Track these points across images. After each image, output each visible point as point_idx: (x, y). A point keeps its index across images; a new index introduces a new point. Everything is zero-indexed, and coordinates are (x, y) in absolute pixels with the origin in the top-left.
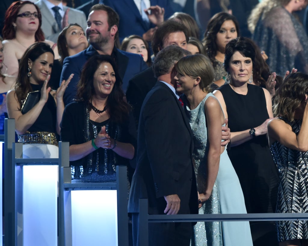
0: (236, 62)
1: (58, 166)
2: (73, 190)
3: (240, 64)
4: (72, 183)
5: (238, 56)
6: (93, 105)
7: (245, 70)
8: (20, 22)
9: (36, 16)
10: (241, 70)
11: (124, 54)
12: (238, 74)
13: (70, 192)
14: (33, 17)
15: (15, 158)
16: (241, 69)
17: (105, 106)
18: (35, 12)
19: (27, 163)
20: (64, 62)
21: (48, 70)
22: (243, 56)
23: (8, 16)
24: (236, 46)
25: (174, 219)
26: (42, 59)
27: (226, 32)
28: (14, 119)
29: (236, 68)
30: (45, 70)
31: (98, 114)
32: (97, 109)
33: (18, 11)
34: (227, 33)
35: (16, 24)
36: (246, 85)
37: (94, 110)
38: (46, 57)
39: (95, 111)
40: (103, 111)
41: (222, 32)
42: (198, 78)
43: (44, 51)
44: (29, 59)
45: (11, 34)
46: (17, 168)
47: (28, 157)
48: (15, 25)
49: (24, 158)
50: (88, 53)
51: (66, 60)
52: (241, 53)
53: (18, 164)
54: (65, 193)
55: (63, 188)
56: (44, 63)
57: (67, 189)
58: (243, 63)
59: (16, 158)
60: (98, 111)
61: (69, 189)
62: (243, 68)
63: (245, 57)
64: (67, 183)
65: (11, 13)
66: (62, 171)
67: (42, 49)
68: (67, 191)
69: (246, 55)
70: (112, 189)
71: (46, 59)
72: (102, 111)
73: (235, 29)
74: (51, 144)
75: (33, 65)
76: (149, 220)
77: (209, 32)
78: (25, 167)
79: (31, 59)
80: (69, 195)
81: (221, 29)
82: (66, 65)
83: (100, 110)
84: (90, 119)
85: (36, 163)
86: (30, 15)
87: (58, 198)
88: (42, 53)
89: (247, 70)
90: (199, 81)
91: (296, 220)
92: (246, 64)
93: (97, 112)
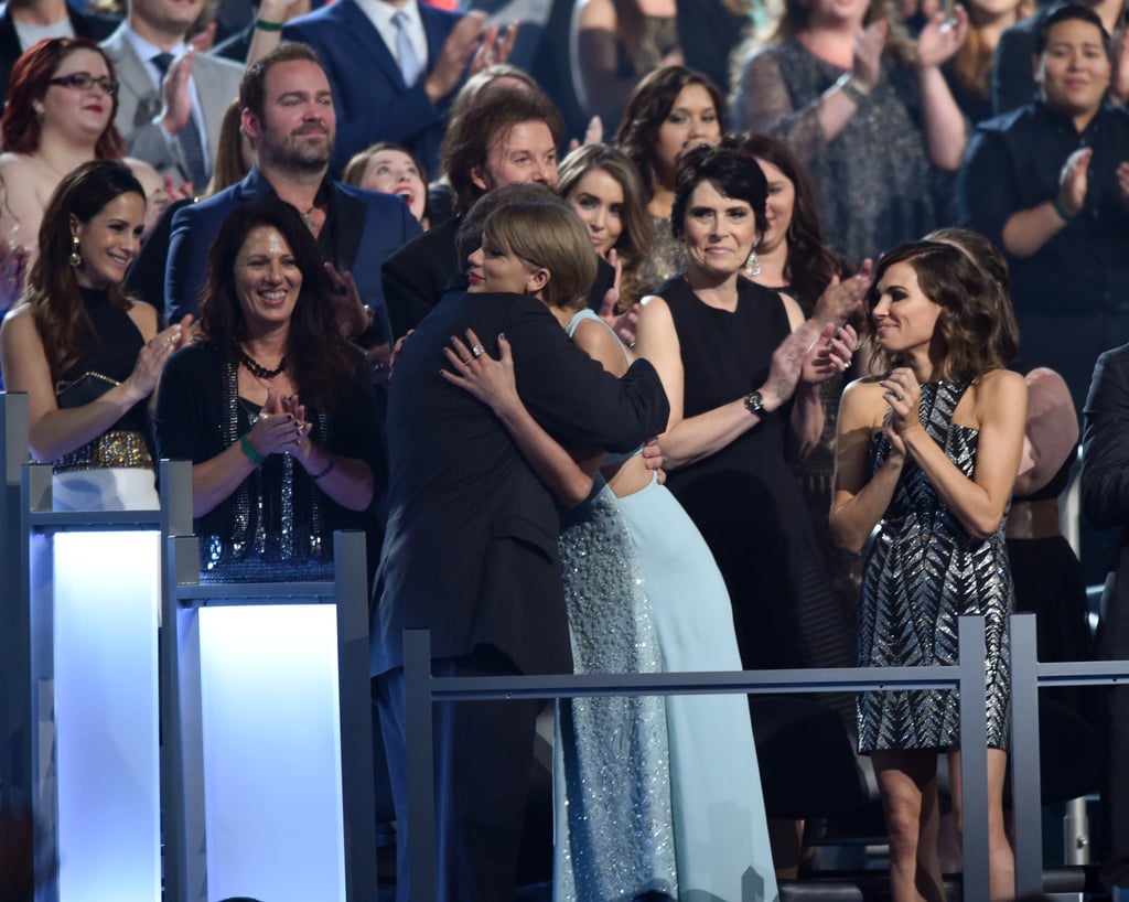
0: (703, 212)
1: (159, 533)
2: (205, 605)
3: (712, 218)
4: (202, 584)
5: (707, 194)
6: (247, 352)
7: (727, 236)
8: (59, 100)
9: (104, 87)
10: (714, 238)
11: (352, 194)
12: (703, 248)
13: (196, 611)
14: (97, 89)
15: (28, 510)
16: (713, 233)
17: (282, 356)
18: (103, 77)
19: (67, 525)
20: (174, 221)
21: (131, 248)
22: (722, 195)
23: (21, 80)
24: (704, 163)
25: (510, 691)
26: (110, 217)
27: (689, 120)
28: (26, 393)
29: (701, 227)
30: (124, 247)
31: (262, 380)
32: (258, 366)
33: (53, 68)
34: (692, 122)
35: (44, 106)
36: (732, 281)
37: (250, 368)
38: (123, 206)
39: (254, 373)
40: (277, 372)
41: (676, 120)
42: (543, 273)
43: (118, 190)
44: (72, 215)
45: (27, 136)
46: (35, 542)
47: (67, 507)
48: (39, 107)
49: (56, 509)
50: (244, 193)
51: (181, 215)
52: (716, 187)
53: (38, 529)
54: (181, 614)
55: (174, 597)
56: (119, 227)
57: (185, 603)
58: (721, 216)
59: (32, 510)
60: (261, 373)
61: (194, 602)
62: (721, 232)
63: (729, 200)
64: (186, 585)
65: (31, 72)
66: (171, 547)
67: (111, 185)
68: (186, 610)
69: (731, 192)
70: (322, 600)
71: (122, 216)
72: (273, 370)
73: (713, 112)
74: (133, 466)
75: (85, 232)
76: (435, 693)
77: (636, 122)
78: (61, 539)
79: (77, 215)
80: (193, 620)
81: (674, 112)
82: (180, 233)
83: (268, 369)
84: (240, 395)
85: (92, 525)
86: (88, 84)
87: (159, 629)
88: (111, 196)
89: (734, 236)
90: (543, 284)
91: (877, 688)
92: (731, 218)
93: (260, 376)
